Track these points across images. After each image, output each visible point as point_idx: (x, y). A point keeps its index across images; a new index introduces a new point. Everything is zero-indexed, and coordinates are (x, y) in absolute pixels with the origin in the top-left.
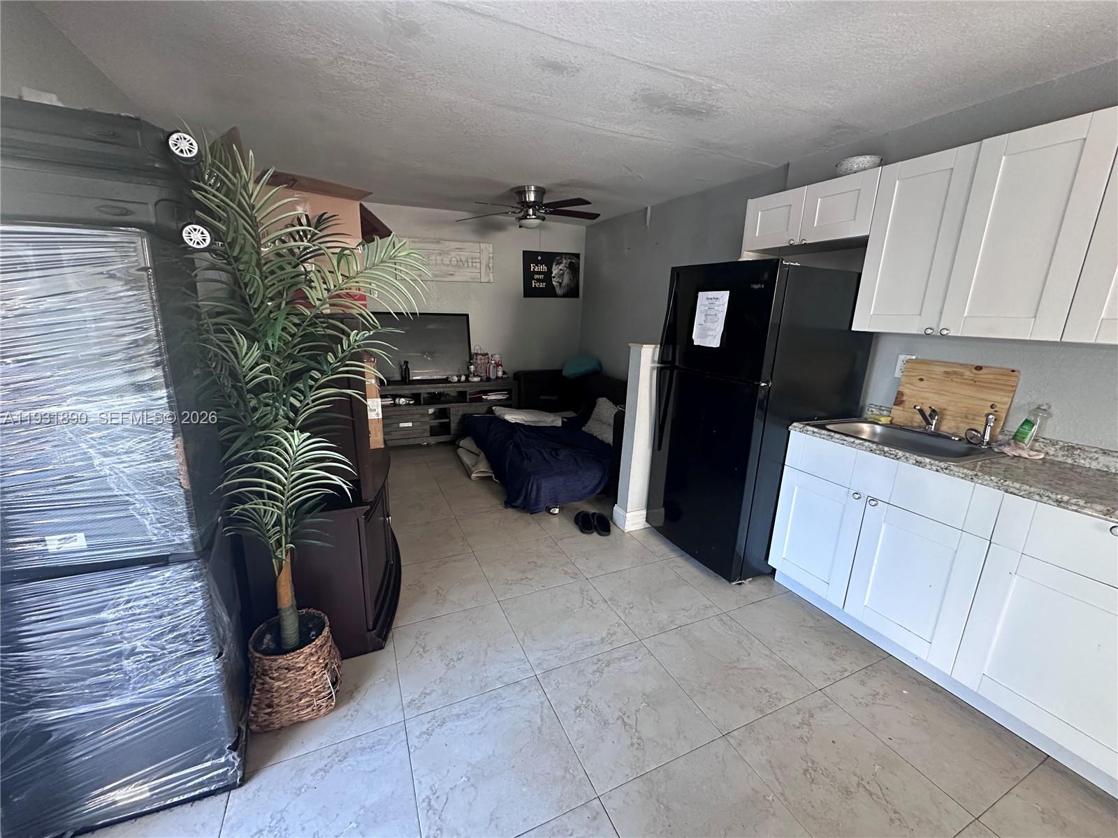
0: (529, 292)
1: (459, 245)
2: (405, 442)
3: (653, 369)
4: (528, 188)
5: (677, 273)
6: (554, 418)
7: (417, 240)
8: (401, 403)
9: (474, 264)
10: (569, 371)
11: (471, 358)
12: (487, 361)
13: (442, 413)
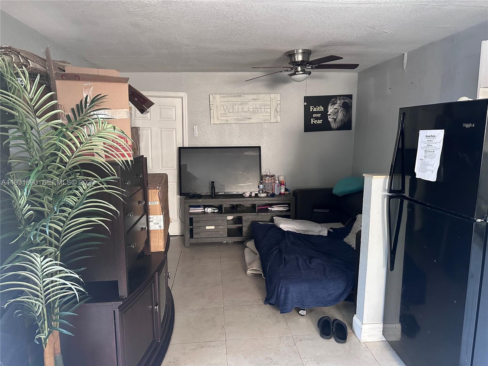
0: (309, 127)
1: (255, 97)
2: (209, 240)
3: (384, 196)
4: (297, 51)
5: (404, 113)
6: (321, 229)
7: (226, 95)
8: (208, 211)
9: (266, 109)
10: (338, 190)
11: (261, 179)
12: (273, 181)
13: (239, 220)
